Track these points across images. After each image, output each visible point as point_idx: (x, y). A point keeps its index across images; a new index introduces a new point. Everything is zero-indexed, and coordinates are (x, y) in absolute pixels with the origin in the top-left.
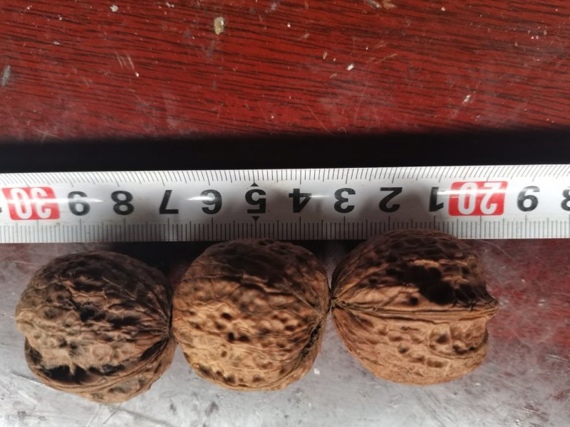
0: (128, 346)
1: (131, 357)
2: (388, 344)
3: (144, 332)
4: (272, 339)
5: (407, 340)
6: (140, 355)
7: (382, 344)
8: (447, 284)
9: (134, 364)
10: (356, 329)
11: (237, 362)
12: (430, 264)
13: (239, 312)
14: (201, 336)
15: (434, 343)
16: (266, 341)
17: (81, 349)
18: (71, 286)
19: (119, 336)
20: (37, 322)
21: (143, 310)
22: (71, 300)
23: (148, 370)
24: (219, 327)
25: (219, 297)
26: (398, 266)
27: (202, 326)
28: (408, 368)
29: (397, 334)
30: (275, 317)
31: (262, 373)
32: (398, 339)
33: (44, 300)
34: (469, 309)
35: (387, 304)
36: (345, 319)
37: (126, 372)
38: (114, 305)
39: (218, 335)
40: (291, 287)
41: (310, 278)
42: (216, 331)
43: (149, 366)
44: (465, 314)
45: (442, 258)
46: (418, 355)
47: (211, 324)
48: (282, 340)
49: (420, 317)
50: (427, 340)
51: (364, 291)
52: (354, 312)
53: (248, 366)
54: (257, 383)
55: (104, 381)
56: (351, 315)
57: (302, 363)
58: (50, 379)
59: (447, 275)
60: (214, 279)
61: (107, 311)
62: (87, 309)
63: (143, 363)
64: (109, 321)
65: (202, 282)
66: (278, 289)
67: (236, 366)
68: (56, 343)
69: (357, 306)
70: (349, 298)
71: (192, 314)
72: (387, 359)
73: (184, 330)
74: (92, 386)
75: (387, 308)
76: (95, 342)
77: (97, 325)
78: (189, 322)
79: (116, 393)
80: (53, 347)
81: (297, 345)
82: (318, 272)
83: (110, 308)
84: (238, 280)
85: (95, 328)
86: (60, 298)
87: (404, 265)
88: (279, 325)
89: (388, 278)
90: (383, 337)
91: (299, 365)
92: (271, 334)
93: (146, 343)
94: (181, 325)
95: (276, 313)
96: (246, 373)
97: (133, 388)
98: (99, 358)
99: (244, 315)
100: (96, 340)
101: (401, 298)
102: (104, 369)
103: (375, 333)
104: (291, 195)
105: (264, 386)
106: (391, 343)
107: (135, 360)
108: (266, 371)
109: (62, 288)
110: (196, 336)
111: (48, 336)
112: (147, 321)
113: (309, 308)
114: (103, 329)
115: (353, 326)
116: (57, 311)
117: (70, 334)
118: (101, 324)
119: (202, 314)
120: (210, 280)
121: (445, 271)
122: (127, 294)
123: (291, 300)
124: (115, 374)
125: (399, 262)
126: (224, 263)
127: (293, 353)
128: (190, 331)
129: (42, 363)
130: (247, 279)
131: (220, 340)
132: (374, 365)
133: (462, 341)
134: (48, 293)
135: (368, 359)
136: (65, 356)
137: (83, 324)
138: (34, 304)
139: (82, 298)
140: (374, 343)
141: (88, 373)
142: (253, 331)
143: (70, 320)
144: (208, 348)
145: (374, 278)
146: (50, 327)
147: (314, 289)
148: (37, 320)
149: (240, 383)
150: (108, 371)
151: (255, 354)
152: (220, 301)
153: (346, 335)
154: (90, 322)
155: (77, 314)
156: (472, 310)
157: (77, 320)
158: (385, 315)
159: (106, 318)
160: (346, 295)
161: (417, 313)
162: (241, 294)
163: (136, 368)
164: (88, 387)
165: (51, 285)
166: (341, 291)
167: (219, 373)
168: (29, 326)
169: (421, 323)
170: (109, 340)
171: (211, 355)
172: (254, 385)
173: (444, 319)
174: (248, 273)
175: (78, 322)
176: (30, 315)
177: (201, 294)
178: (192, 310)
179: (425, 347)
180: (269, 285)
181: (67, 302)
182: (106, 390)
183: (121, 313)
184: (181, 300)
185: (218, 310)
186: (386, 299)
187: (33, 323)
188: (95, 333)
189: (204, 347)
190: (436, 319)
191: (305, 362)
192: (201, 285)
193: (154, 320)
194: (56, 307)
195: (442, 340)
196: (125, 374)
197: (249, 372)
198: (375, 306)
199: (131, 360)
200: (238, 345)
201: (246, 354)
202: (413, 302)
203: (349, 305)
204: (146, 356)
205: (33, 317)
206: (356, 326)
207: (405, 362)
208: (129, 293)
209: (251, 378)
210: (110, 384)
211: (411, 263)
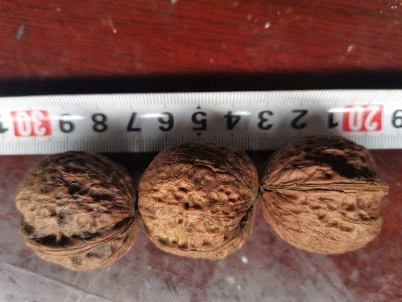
0: (105, 217)
1: (106, 226)
2: (309, 212)
3: (117, 207)
4: (218, 208)
5: (324, 209)
6: (113, 225)
7: (304, 213)
8: (351, 166)
9: (109, 232)
10: (282, 203)
11: (191, 229)
12: (337, 152)
13: (193, 185)
14: (163, 208)
15: (344, 211)
16: (214, 209)
17: (67, 218)
18: (62, 170)
19: (98, 208)
20: (34, 197)
21: (116, 190)
22: (62, 179)
23: (119, 239)
24: (177, 198)
25: (178, 175)
26: (314, 153)
27: (163, 200)
28: (324, 232)
29: (316, 204)
30: (221, 190)
31: (210, 237)
32: (317, 208)
33: (40, 180)
34: (370, 183)
35: (307, 180)
36: (273, 198)
37: (103, 238)
38: (95, 184)
39: (177, 204)
40: (233, 169)
41: (245, 167)
42: (175, 201)
43: (119, 236)
44: (368, 186)
45: (345, 148)
46: (333, 221)
47: (171, 196)
48: (226, 209)
49: (335, 188)
50: (339, 208)
51: (289, 172)
52: (280, 191)
53: (199, 231)
54: (206, 247)
55: (84, 245)
56: (278, 194)
57: (240, 233)
58: (40, 245)
59: (351, 160)
60: (173, 163)
61: (89, 188)
62: (74, 186)
63: (116, 232)
64: (92, 196)
65: (164, 167)
66: (223, 169)
67: (190, 232)
68: (47, 212)
69: (283, 186)
70: (276, 180)
71: (156, 191)
72: (308, 226)
73: (149, 205)
74: (75, 249)
75: (307, 183)
76: (79, 211)
77: (82, 198)
78: (153, 197)
79: (92, 257)
80: (45, 216)
81: (238, 214)
82: (250, 164)
83: (92, 186)
84: (192, 163)
85: (80, 200)
86: (53, 178)
87: (318, 152)
88: (224, 197)
89: (307, 161)
90: (305, 206)
91: (238, 234)
92: (218, 204)
93: (119, 216)
94: (145, 201)
95: (221, 187)
96: (197, 237)
97: (106, 253)
98: (81, 226)
99: (197, 187)
100: (80, 209)
101: (319, 174)
102: (85, 235)
103: (299, 204)
104: (226, 116)
105: (211, 251)
106: (311, 211)
107: (109, 228)
108: (214, 235)
109: (55, 171)
110: (158, 208)
111: (42, 207)
112: (119, 199)
113: (246, 188)
114: (86, 201)
115: (280, 201)
116: (50, 187)
117: (60, 205)
118: (84, 197)
119: (163, 189)
120: (169, 164)
121: (349, 157)
122: (105, 177)
123: (232, 179)
124: (93, 239)
125: (314, 151)
126: (180, 152)
127: (235, 220)
128: (153, 205)
129: (34, 233)
130: (198, 162)
131: (177, 209)
132: (297, 233)
133: (365, 210)
134: (43, 175)
135: (292, 229)
136: (54, 224)
137: (70, 196)
138: (32, 184)
139: (71, 177)
140: (297, 212)
141: (72, 239)
142: (204, 200)
143: (60, 194)
144: (168, 217)
145: (295, 163)
146: (44, 200)
147: (248, 176)
148: (34, 195)
149: (191, 248)
150: (88, 236)
151: (206, 220)
152: (178, 178)
153: (274, 212)
154: (76, 195)
155: (66, 189)
156: (372, 184)
157: (66, 193)
158: (306, 188)
159: (89, 193)
160: (273, 179)
161: (331, 185)
162: (195, 172)
163: (110, 235)
164: (71, 250)
165: (47, 170)
166: (269, 177)
167: (174, 242)
168: (27, 201)
169: (335, 193)
170: (90, 210)
171: (170, 224)
172: (204, 249)
173: (352, 189)
174: (199, 158)
175: (67, 195)
176: (28, 192)
177: (163, 174)
178: (156, 188)
179: (338, 214)
180: (216, 167)
181: (58, 181)
182: (85, 254)
183: (100, 191)
184: (146, 183)
185: (176, 185)
186: (306, 176)
187: (30, 198)
188: (80, 205)
189: (164, 217)
190: (345, 189)
191: (242, 233)
192: (163, 168)
193: (125, 199)
194: (49, 185)
195: (351, 208)
196: (101, 239)
197: (200, 236)
198: (298, 182)
199: (106, 228)
200: (193, 212)
201: (199, 220)
202: (328, 177)
203: (275, 186)
204: (118, 226)
205: (31, 194)
206: (283, 201)
207: (323, 228)
208: (106, 177)
209: (202, 242)
210: (88, 247)
211: (323, 151)
